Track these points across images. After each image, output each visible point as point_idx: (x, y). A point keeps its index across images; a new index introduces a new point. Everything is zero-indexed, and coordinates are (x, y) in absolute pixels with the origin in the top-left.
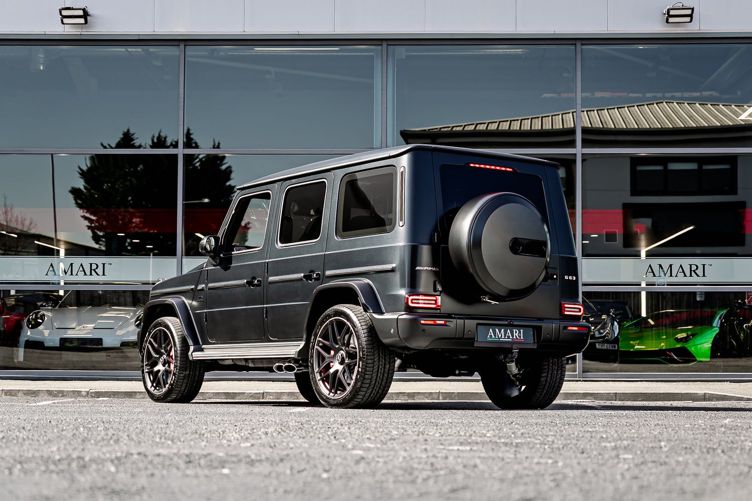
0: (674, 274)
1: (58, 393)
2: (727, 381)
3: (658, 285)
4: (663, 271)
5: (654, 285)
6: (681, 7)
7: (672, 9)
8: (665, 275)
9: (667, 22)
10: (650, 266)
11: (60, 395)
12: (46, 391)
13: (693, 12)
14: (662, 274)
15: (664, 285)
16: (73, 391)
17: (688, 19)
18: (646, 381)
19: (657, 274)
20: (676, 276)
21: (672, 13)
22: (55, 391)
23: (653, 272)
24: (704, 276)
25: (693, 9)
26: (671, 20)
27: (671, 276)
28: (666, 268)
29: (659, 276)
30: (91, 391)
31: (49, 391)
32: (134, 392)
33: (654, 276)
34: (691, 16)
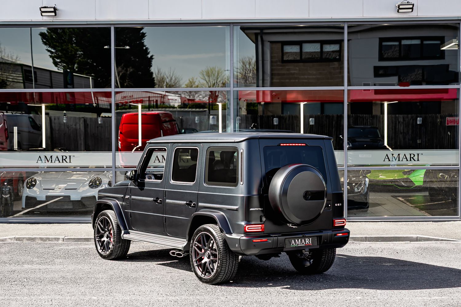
0: (401, 160)
1: (47, 239)
2: (431, 221)
3: (392, 166)
4: (395, 158)
5: (389, 166)
6: (406, 4)
7: (401, 5)
8: (396, 160)
9: (398, 12)
10: (387, 155)
11: (48, 240)
12: (39, 238)
13: (413, 6)
14: (394, 159)
15: (395, 166)
16: (55, 238)
17: (411, 10)
18: (384, 221)
19: (391, 160)
20: (402, 161)
21: (401, 7)
22: (45, 238)
23: (388, 158)
24: (418, 160)
25: (413, 5)
26: (400, 11)
27: (399, 160)
28: (396, 156)
29: (392, 161)
30: (65, 238)
31: (41, 238)
32: (90, 238)
33: (389, 160)
34: (412, 8)
